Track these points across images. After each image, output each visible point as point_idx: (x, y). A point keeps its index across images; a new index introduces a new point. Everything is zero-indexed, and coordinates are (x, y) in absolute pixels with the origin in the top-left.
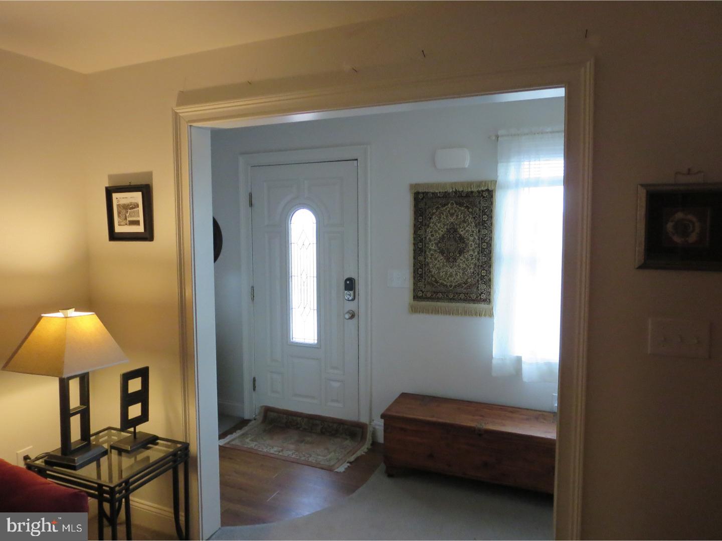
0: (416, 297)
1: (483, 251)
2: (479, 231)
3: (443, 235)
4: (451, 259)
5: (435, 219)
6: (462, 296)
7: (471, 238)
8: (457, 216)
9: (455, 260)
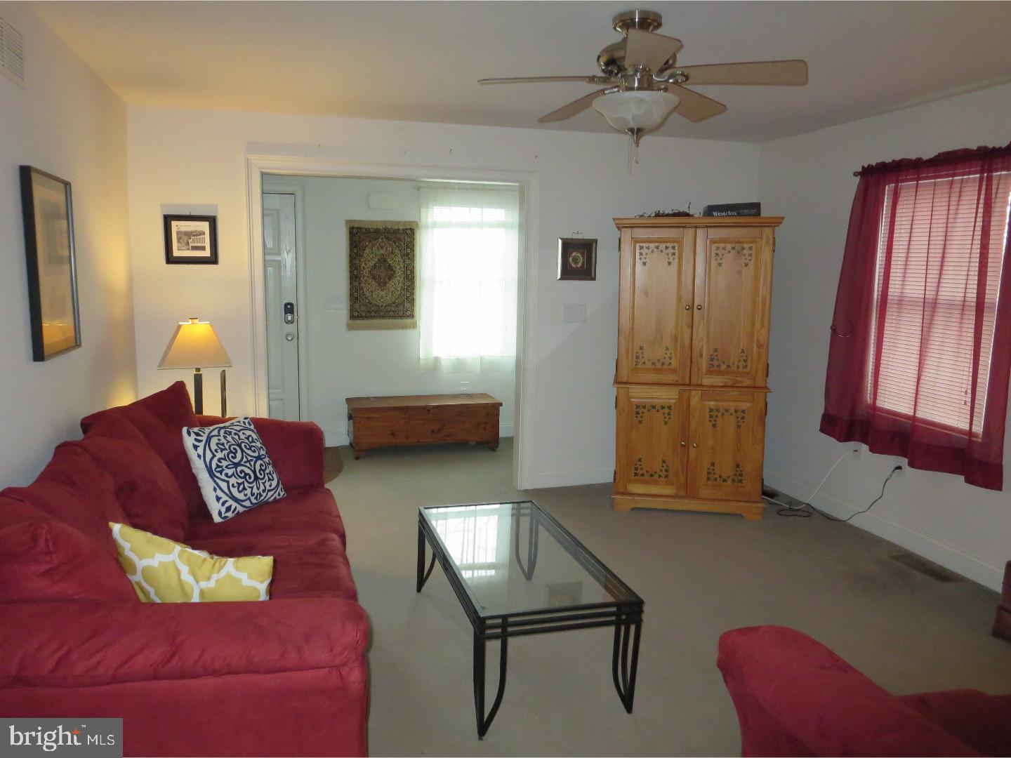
0: (352, 317)
1: (407, 276)
2: (404, 261)
3: (375, 264)
4: (382, 284)
5: (367, 251)
6: (391, 314)
7: (398, 267)
8: (387, 248)
9: (385, 284)
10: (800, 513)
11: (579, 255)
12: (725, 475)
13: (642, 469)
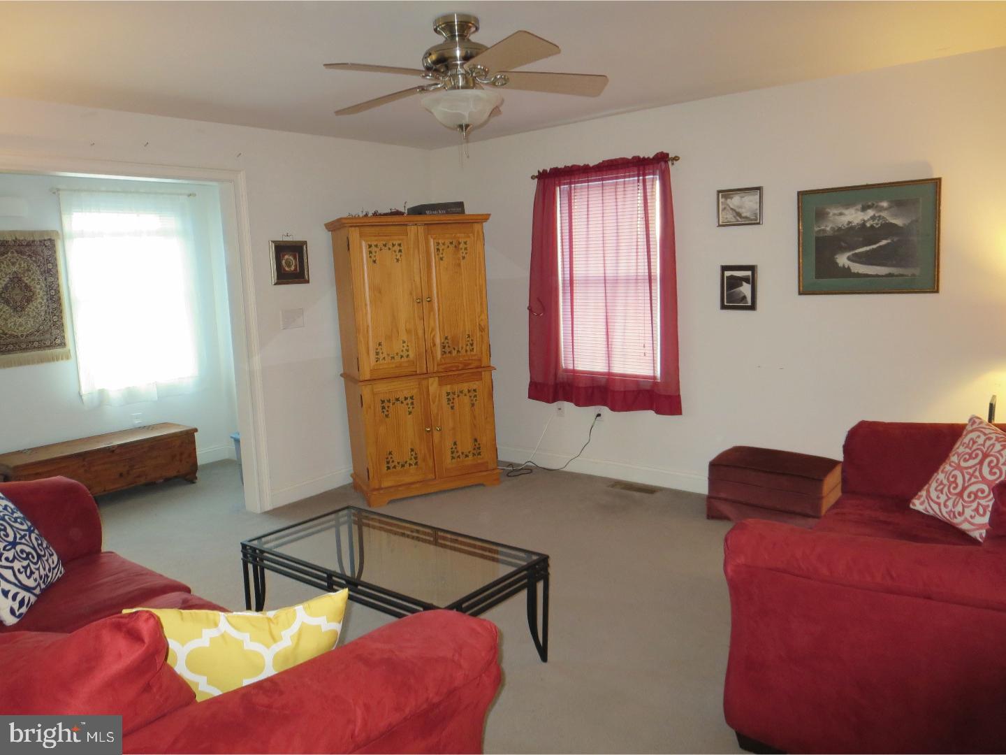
2: (45, 279)
4: (19, 309)
6: (36, 344)
7: (38, 287)
8: (20, 265)
9: (23, 308)
10: (522, 472)
11: (291, 258)
12: (466, 451)
13: (393, 462)
